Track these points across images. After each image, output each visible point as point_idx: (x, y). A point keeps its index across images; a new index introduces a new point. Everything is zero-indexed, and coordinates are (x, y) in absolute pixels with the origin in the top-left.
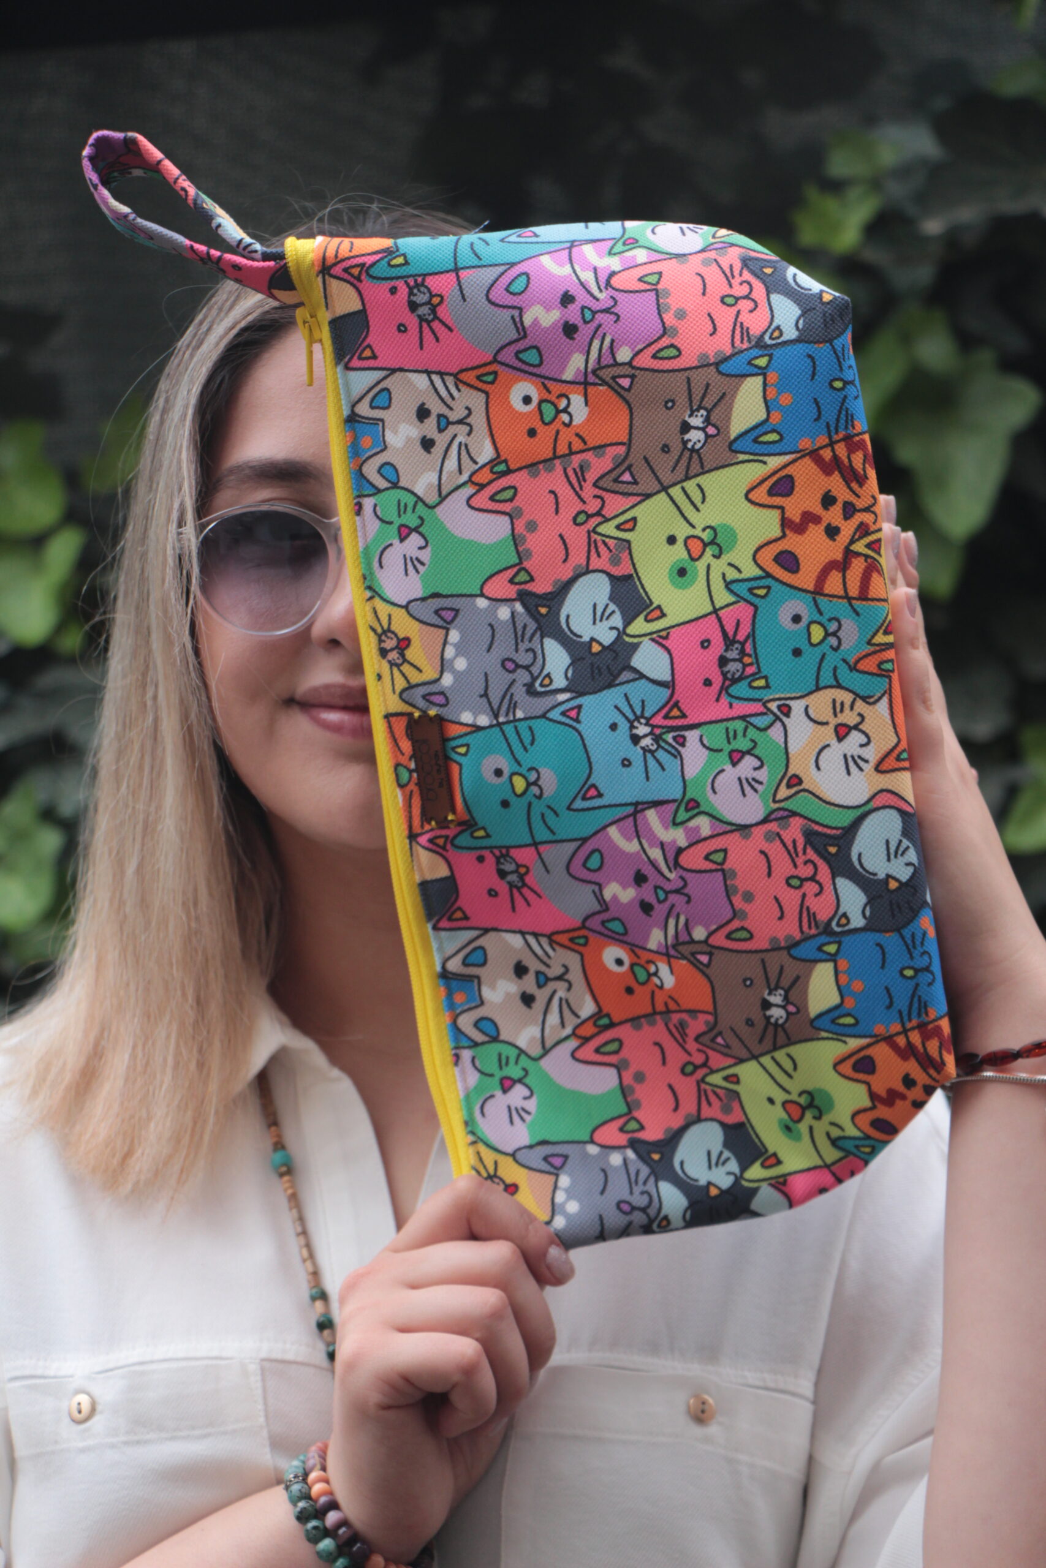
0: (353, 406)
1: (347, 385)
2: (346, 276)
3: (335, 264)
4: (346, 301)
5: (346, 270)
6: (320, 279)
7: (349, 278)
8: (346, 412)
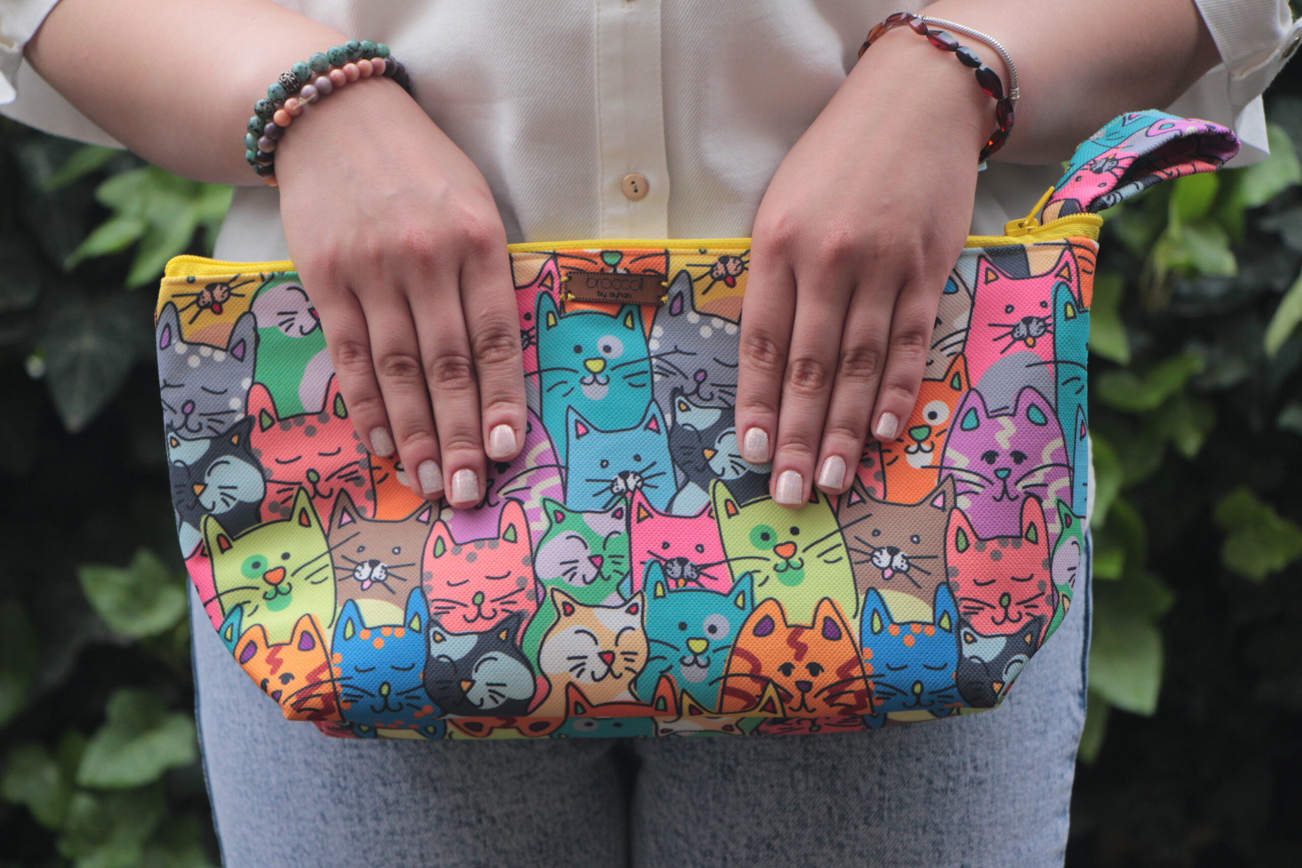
1: (966, 255)
4: (1041, 262)
7: (1060, 266)
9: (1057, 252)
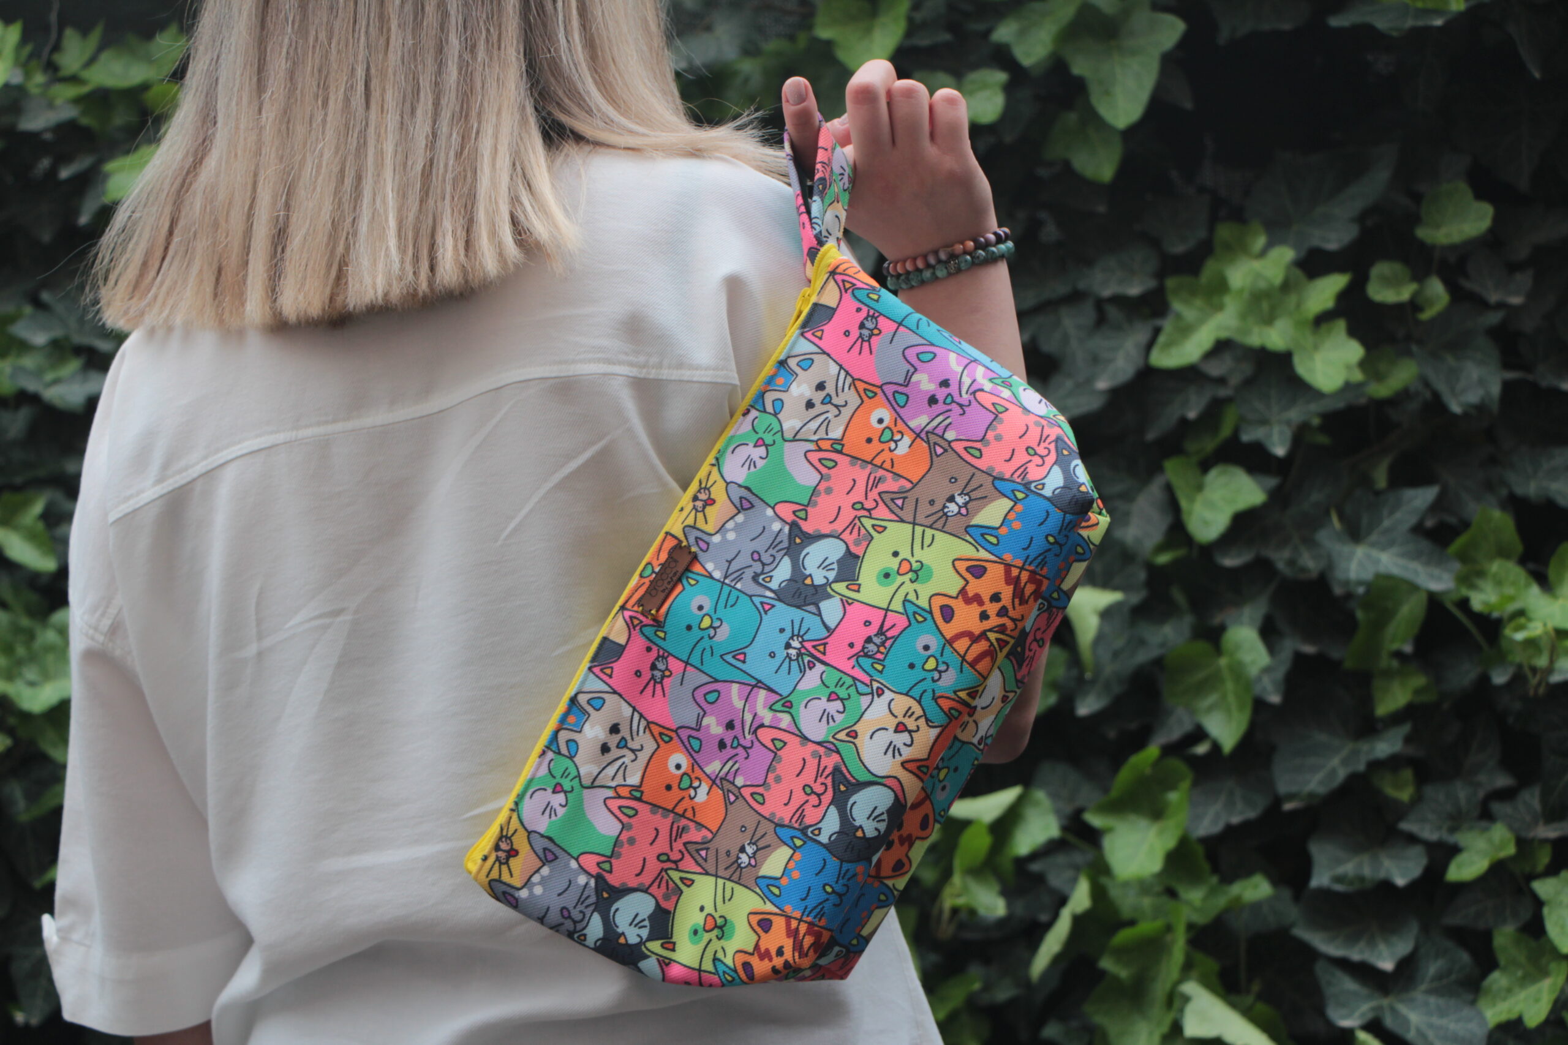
0: (789, 357)
1: (794, 343)
2: (841, 284)
3: (840, 274)
4: (830, 297)
5: (843, 281)
6: (826, 276)
7: (842, 286)
8: (782, 357)
9: (832, 283)
